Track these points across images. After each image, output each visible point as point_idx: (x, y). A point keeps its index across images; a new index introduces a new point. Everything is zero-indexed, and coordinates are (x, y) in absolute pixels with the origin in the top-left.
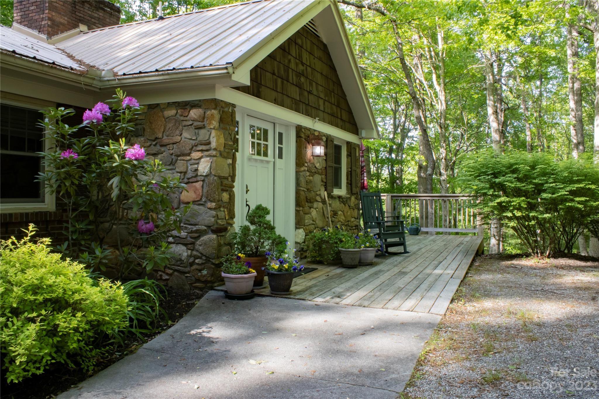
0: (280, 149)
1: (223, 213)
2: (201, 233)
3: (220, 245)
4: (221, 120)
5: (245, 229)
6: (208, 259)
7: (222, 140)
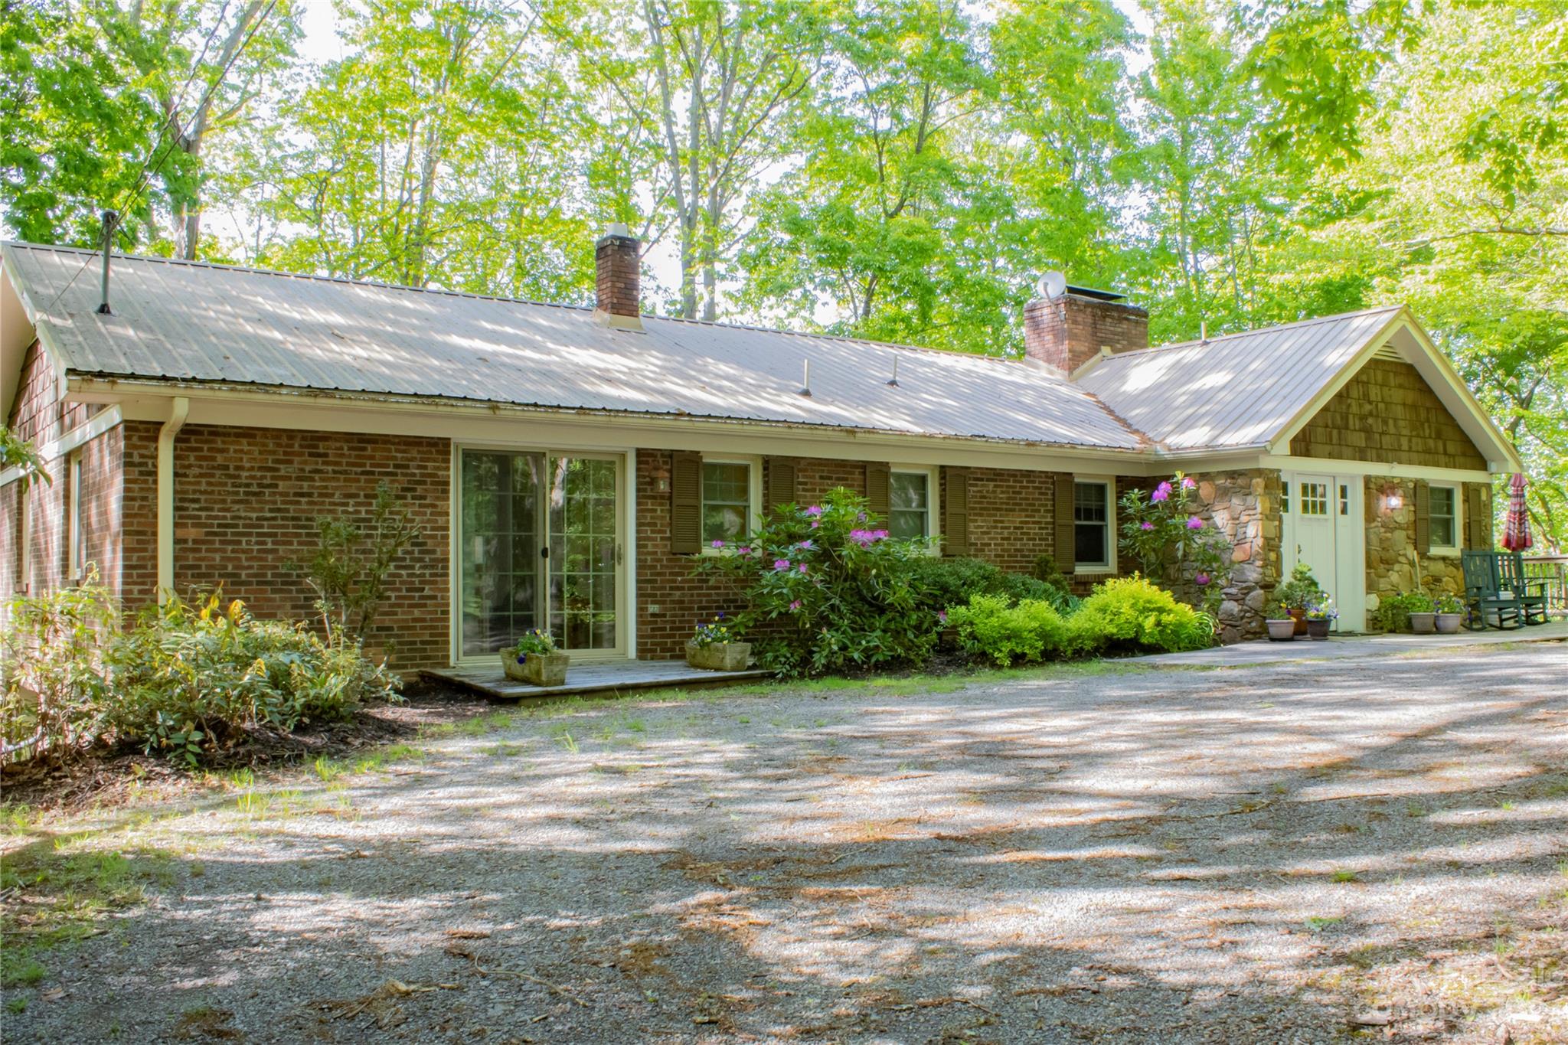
0: (1345, 505)
1: (1271, 571)
2: (1250, 589)
3: (1267, 601)
4: (1266, 487)
5: (1290, 586)
6: (1256, 612)
7: (1268, 505)
